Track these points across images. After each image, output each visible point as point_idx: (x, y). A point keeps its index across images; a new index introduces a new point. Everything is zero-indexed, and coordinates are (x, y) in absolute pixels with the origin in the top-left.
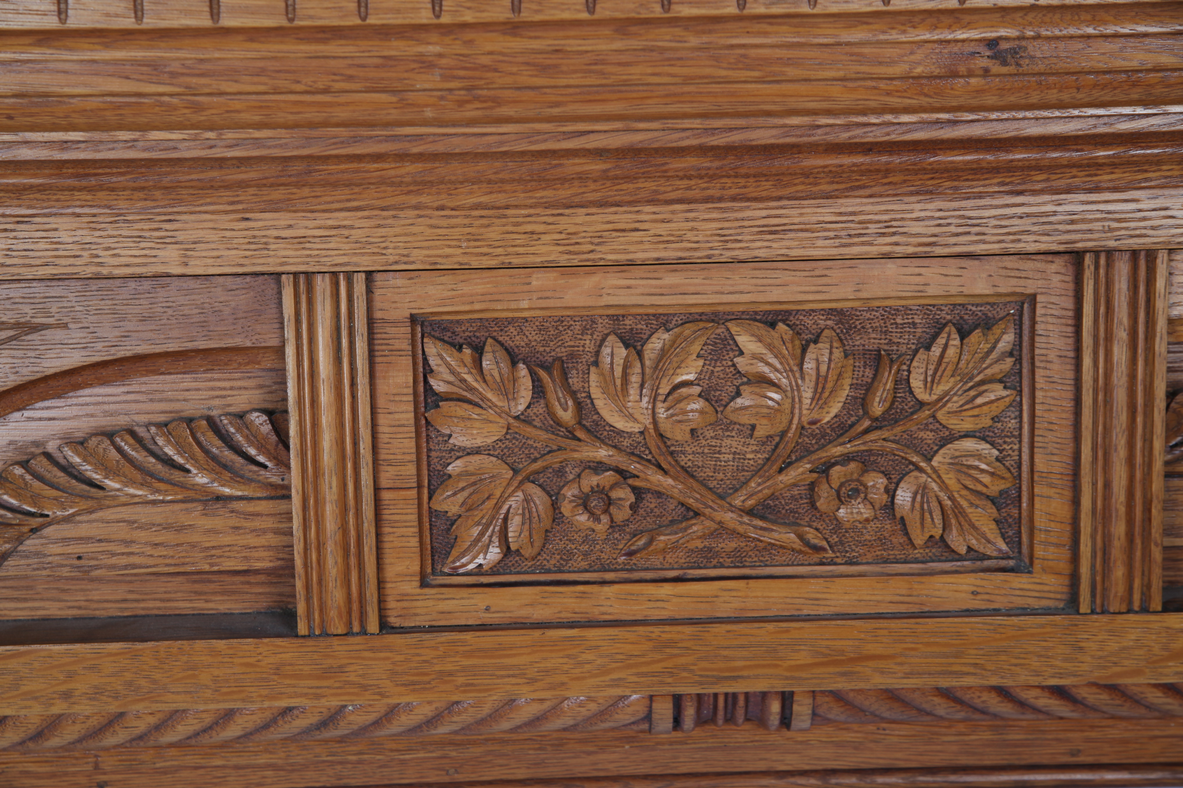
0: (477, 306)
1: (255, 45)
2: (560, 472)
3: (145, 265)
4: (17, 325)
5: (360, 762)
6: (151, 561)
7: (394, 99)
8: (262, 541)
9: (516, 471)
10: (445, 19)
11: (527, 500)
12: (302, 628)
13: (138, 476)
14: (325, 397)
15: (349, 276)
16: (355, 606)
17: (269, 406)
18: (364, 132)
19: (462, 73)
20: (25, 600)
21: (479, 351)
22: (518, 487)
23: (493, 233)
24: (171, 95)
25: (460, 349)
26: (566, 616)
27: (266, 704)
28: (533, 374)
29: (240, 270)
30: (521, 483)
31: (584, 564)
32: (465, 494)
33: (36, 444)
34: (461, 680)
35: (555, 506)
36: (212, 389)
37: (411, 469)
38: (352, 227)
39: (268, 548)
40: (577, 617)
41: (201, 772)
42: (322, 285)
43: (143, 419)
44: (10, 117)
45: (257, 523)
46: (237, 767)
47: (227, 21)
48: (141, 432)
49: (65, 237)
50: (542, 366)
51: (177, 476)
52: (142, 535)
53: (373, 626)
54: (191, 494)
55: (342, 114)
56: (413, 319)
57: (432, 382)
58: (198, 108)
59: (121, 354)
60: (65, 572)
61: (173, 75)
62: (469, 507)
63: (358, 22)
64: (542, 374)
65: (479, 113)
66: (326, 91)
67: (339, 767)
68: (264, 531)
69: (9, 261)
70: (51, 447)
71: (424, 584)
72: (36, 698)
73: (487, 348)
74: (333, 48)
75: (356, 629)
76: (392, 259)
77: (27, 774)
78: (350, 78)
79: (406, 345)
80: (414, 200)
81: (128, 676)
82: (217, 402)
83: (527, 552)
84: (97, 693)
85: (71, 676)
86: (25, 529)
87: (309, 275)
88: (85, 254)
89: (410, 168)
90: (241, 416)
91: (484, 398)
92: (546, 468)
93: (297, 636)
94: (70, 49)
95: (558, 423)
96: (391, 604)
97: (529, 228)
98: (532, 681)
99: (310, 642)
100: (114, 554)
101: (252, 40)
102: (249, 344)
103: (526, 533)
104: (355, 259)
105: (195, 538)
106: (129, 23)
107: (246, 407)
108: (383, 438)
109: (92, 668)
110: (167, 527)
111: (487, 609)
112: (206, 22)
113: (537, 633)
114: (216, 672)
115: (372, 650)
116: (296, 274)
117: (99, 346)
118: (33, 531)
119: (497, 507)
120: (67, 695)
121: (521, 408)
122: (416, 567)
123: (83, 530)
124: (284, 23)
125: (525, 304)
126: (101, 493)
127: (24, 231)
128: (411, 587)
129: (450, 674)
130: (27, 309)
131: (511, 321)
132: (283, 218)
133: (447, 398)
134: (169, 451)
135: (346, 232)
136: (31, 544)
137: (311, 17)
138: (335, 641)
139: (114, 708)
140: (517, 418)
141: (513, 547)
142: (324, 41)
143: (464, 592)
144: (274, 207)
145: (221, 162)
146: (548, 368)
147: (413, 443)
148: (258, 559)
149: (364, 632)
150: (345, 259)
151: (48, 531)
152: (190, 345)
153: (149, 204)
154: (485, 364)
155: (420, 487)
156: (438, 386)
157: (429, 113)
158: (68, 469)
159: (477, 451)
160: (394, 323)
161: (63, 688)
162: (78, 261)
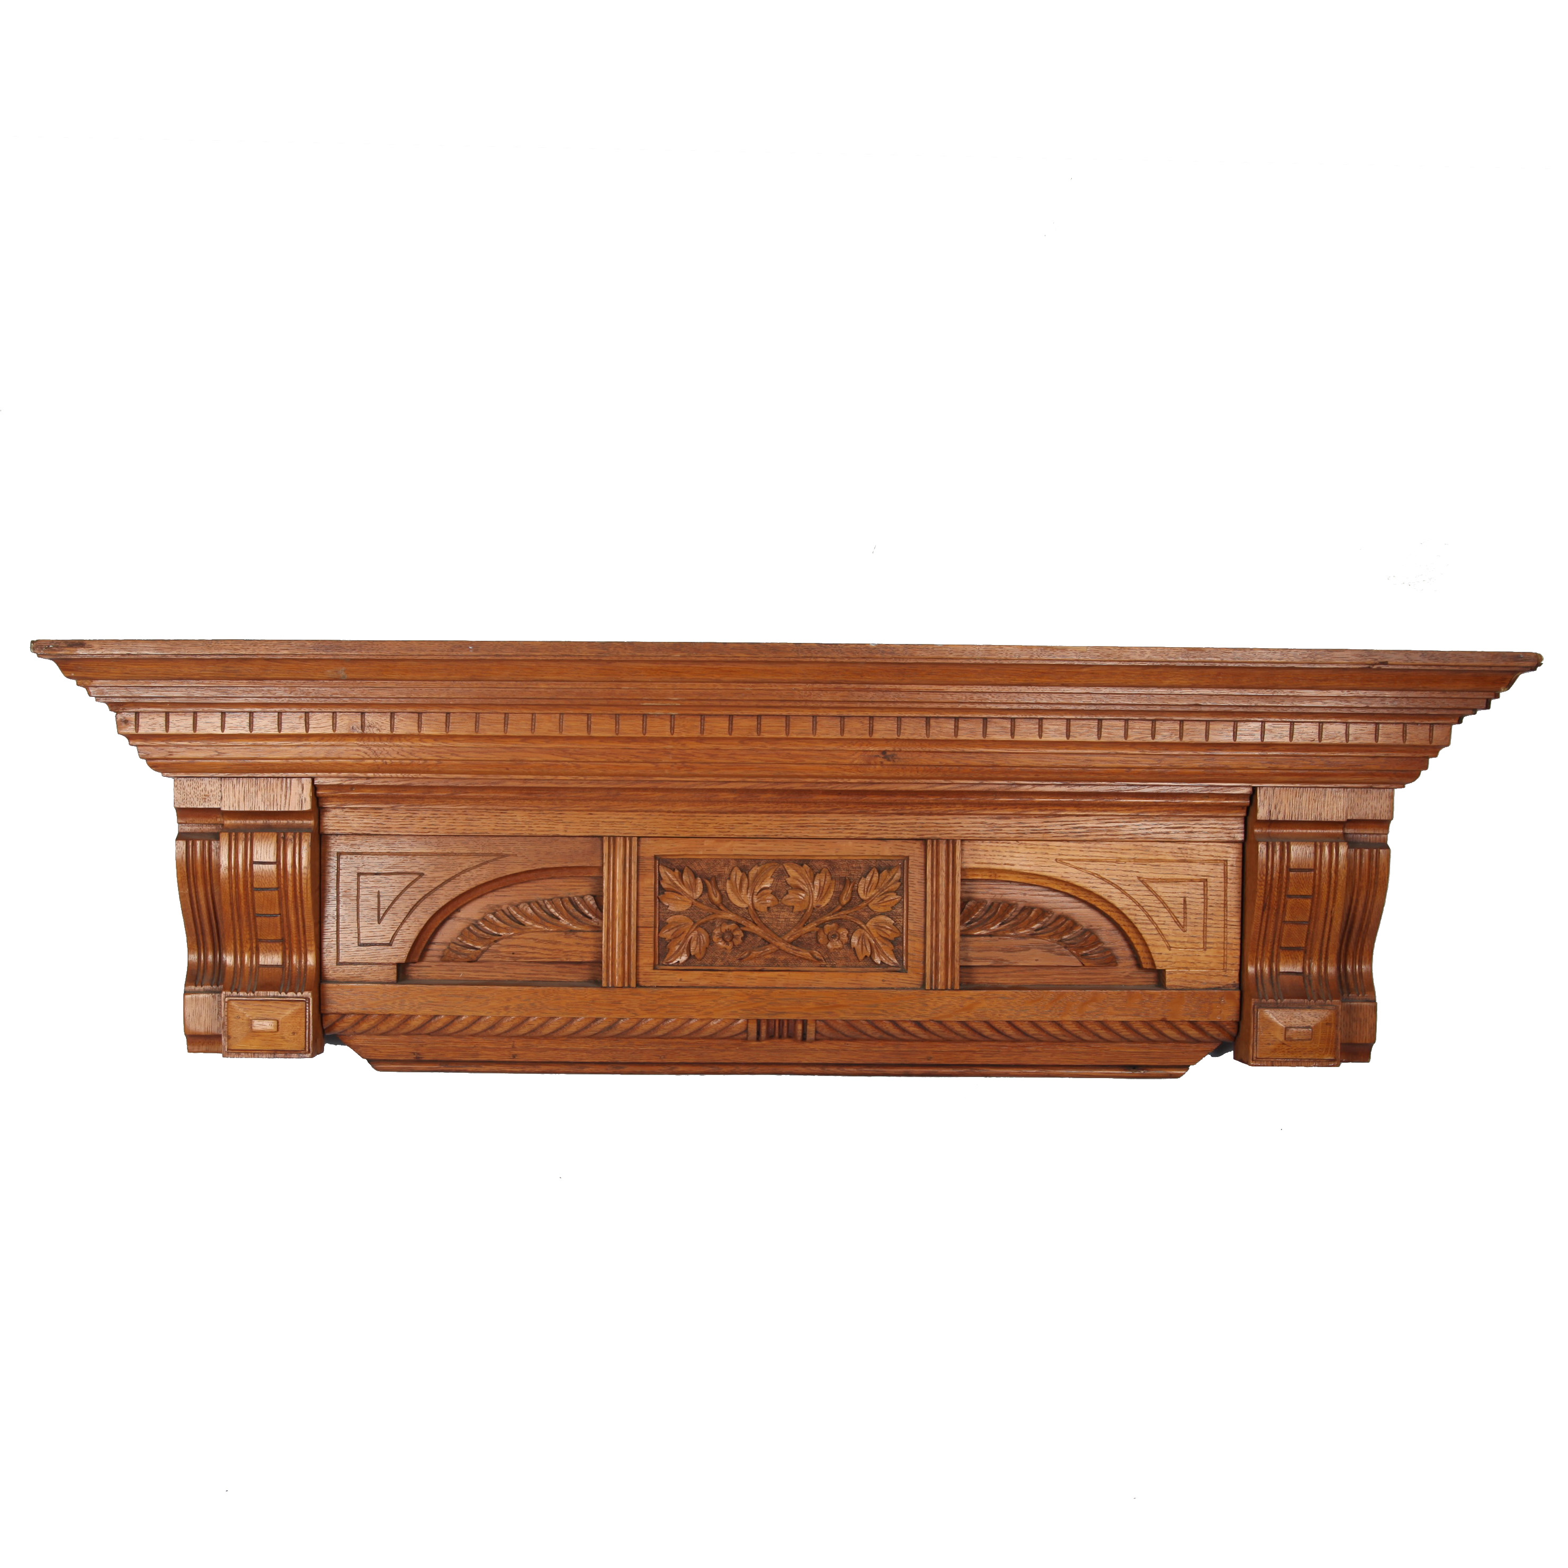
0: (682, 853)
1: (603, 744)
2: (713, 924)
3: (549, 831)
4: (497, 855)
5: (624, 1050)
6: (542, 956)
7: (653, 766)
8: (588, 949)
9: (695, 923)
10: (675, 735)
11: (699, 935)
12: (604, 984)
13: (539, 920)
14: (619, 887)
15: (631, 838)
16: (626, 976)
17: (594, 894)
18: (641, 779)
19: (680, 756)
20: (489, 972)
21: (681, 872)
22: (695, 930)
23: (689, 823)
24: (569, 762)
25: (674, 870)
26: (714, 984)
27: (588, 1016)
28: (702, 880)
29: (587, 834)
30: (697, 927)
31: (722, 963)
32: (674, 930)
33: (498, 906)
34: (669, 1009)
35: (710, 938)
36: (571, 886)
37: (652, 919)
38: (632, 819)
39: (590, 952)
40: (718, 985)
41: (556, 1052)
42: (620, 841)
43: (542, 897)
44: (507, 769)
45: (587, 942)
46: (572, 1050)
47: (593, 734)
48: (541, 902)
49: (519, 819)
50: (707, 879)
51: (555, 921)
52: (540, 945)
53: (633, 984)
54: (560, 929)
55: (633, 771)
56: (656, 857)
57: (662, 883)
58: (578, 767)
59: (537, 868)
60: (507, 959)
61: (570, 754)
62: (675, 937)
63: (642, 735)
64: (707, 882)
65: (686, 772)
66: (628, 762)
67: (614, 1053)
68: (588, 946)
69: (497, 828)
70: (504, 908)
71: (655, 968)
72: (494, 1009)
73: (685, 870)
74: (632, 745)
75: (626, 985)
76: (648, 832)
77: (485, 1048)
78: (637, 757)
79: (652, 868)
80: (658, 808)
81: (532, 1001)
82: (572, 891)
83: (699, 957)
84: (519, 1007)
85: (509, 1000)
86: (492, 941)
87: (615, 837)
88: (527, 826)
89: (658, 795)
90: (582, 897)
91: (683, 891)
92: (707, 922)
93: (602, 987)
94: (533, 743)
95: (713, 903)
96: (641, 976)
97: (704, 821)
98: (698, 1011)
99: (607, 990)
100: (527, 953)
101: (601, 741)
102: (588, 865)
103: (698, 948)
104: (633, 831)
105: (561, 947)
106: (557, 734)
107: (584, 894)
108: (641, 906)
109: (518, 997)
110: (550, 942)
111: (681, 980)
112: (585, 734)
113: (701, 990)
114: (568, 1001)
115: (632, 994)
116: (609, 837)
117: (529, 864)
118: (495, 941)
119: (687, 937)
120: (506, 1008)
121: (698, 896)
122: (652, 961)
123: (515, 942)
124: (615, 735)
125: (701, 853)
126: (523, 927)
127: (503, 816)
128: (649, 969)
129: (664, 1006)
130: (502, 848)
131: (695, 860)
132: (606, 814)
133: (668, 890)
134: (552, 910)
135: (630, 821)
136: (494, 947)
137: (625, 733)
138: (618, 990)
139: (525, 1014)
140: (696, 900)
141: (692, 954)
142: (628, 743)
143: (671, 973)
144: (603, 809)
145: (583, 789)
146: (710, 880)
147: (653, 908)
148: (586, 957)
149: (629, 986)
150: (629, 831)
151: (500, 942)
152: (565, 865)
153: (554, 806)
154: (684, 877)
155: (655, 927)
156: (664, 886)
157: (667, 772)
158: (512, 917)
159: (679, 913)
160: (648, 859)
161: (505, 1005)
162: (524, 829)
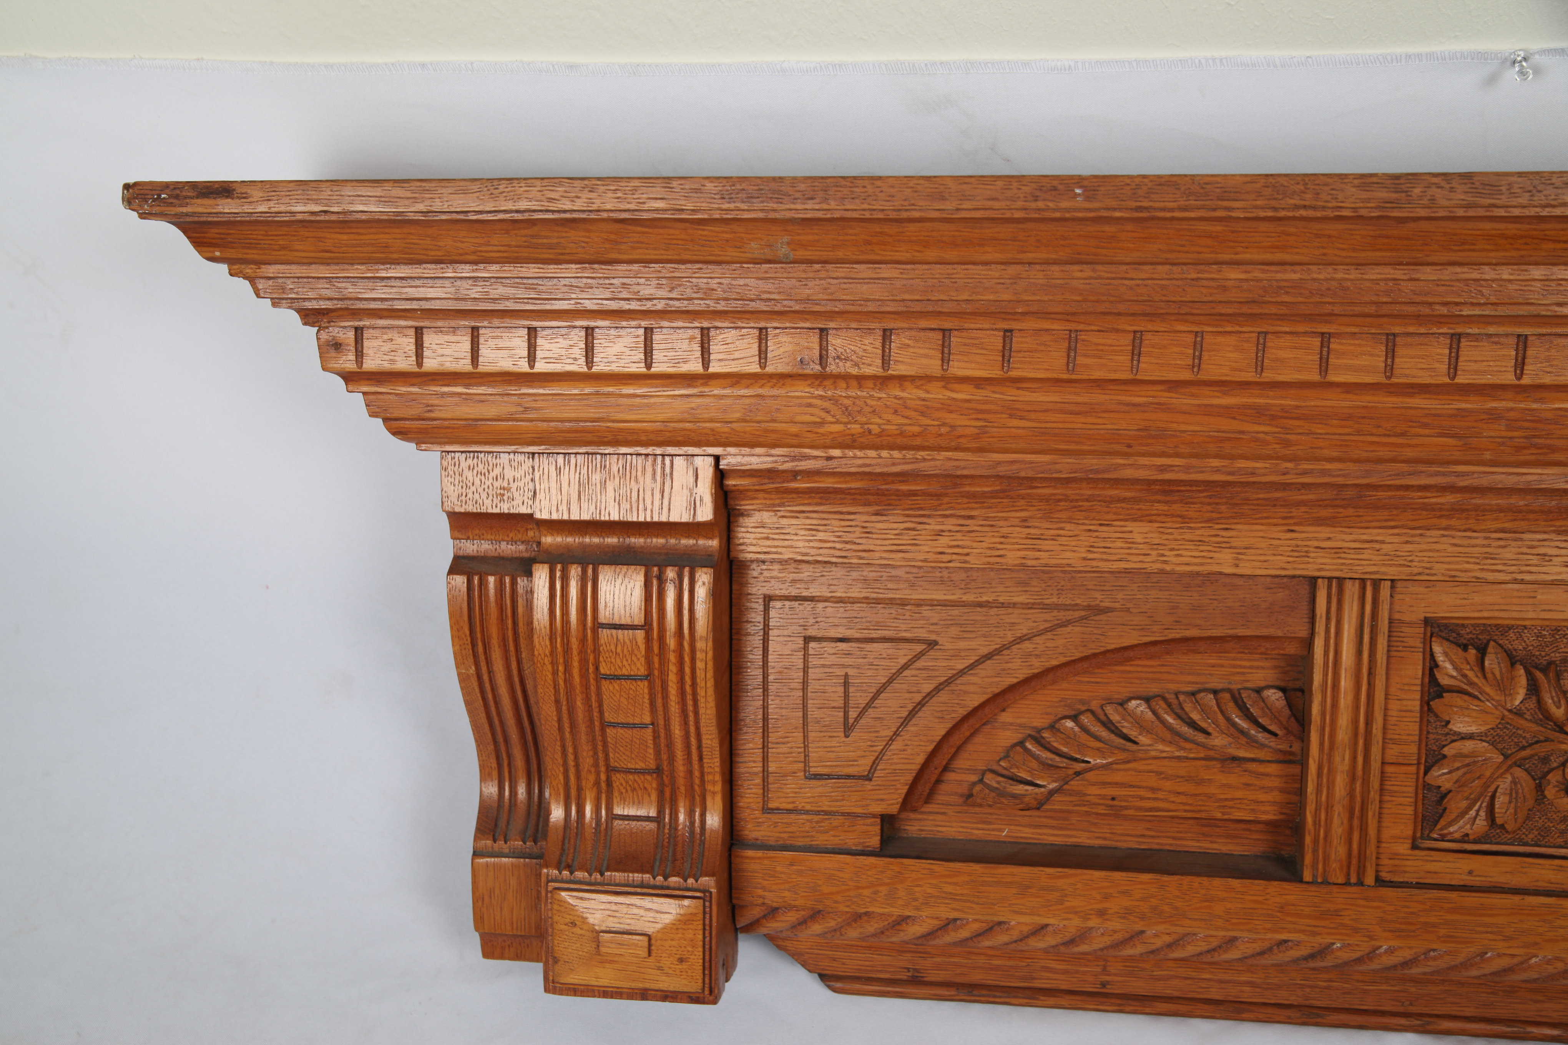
0: (1486, 614)
1: (1349, 396)
2: (1545, 760)
3: (1202, 564)
4: (1088, 608)
5: (1327, 988)
6: (1172, 807)
7: (1459, 443)
8: (1268, 797)
9: (1506, 757)
10: (1526, 380)
11: (1514, 782)
12: (1307, 876)
13: (1168, 736)
14: (1345, 683)
15: (1376, 584)
16: (1354, 861)
17: (1282, 684)
18: (1421, 467)
19: (1526, 424)
20: (1061, 829)
21: (1482, 651)
22: (1507, 770)
23: (1508, 554)
24: (1266, 433)
25: (1465, 648)
26: (1542, 885)
27: (1269, 936)
28: (1528, 673)
29: (1283, 573)
30: (1510, 767)
31: (1560, 841)
32: (1460, 772)
33: (1082, 702)
34: (1443, 932)
35: (1540, 789)
36: (1234, 666)
37: (1414, 749)
38: (1383, 542)
39: (1274, 803)
40: (1552, 887)
41: (1188, 982)
42: (1351, 590)
43: (1173, 687)
44: (1129, 446)
45: (1267, 782)
46: (1221, 981)
47: (1333, 377)
48: (1171, 697)
49: (1139, 538)
50: (1537, 667)
51: (1201, 738)
52: (1168, 785)
53: (1370, 880)
54: (1212, 753)
55: (1410, 453)
56: (1427, 621)
57: (1439, 676)
58: (1287, 444)
59: (1171, 636)
60: (1101, 810)
61: (1273, 417)
62: (1461, 784)
63: (1447, 380)
64: (1539, 675)
65: (1533, 457)
66: (1403, 434)
67: (1308, 990)
68: (1271, 789)
69: (1090, 556)
70: (1095, 705)
71: (1414, 847)
72: (1076, 913)
73: (1490, 649)
74: (1418, 402)
75: (1353, 880)
76: (1416, 570)
78: (1425, 426)
79: (1418, 643)
80: (1444, 522)
81: (1154, 902)
82: (1238, 678)
83: (1509, 827)
84: (1126, 914)
85: (1107, 897)
86: (1071, 772)
87: (1341, 580)
88: (1154, 553)
89: (1449, 499)
90: (1258, 691)
91: (1482, 692)
92: (1531, 757)
93: (1301, 881)
94: (1193, 395)
95: (1548, 716)
96: (1384, 861)
97: (1542, 551)
98: (1508, 939)
99: (1313, 888)
100: (1142, 798)
101: (1348, 392)
102: (1280, 633)
103: (1511, 811)
104: (1383, 569)
105: (1212, 790)
106: (1250, 376)
107: (1262, 684)
108: (1392, 720)
109: (1126, 893)
110: (1188, 779)
111: (1470, 873)
112: (1315, 377)
113: (1516, 899)
114: (1229, 905)
115: (1366, 899)
116: (1330, 579)
117: (1155, 628)
118: (1078, 774)
119: (1486, 786)
120: (1102, 913)
121: (1517, 702)
122: (1409, 832)
123: (1118, 777)
124: (1383, 380)
125: (1531, 615)
126: (1135, 747)
127: (1105, 531)
128: (1403, 848)
129: (1434, 925)
130: (1098, 595)
131: (1510, 627)
132: (1324, 532)
133: (1451, 690)
134: (1195, 716)
135: (1377, 546)
136: (1075, 784)
137: (1406, 376)
138: (1335, 889)
139: (1138, 927)
140: (1510, 711)
141: (1499, 821)
142: (1411, 395)
143: (1451, 856)
144: (1320, 522)
145: (1285, 486)
146: (1545, 670)
147: (1417, 727)
148: (1264, 812)
149: (1360, 883)
150: (1375, 569)
151: (1089, 776)
152: (1231, 632)
153: (1215, 515)
154: (1487, 663)
155: (1419, 764)
156: (1444, 681)
157: (1488, 456)
158: (1108, 724)
159: (1470, 737)
160: (1410, 624)
161: (1100, 906)
162: (1148, 559)
